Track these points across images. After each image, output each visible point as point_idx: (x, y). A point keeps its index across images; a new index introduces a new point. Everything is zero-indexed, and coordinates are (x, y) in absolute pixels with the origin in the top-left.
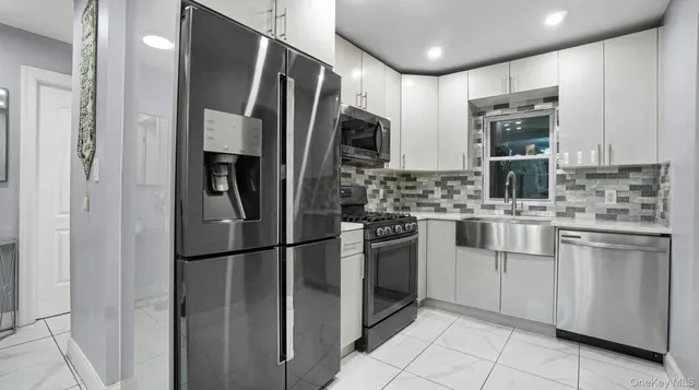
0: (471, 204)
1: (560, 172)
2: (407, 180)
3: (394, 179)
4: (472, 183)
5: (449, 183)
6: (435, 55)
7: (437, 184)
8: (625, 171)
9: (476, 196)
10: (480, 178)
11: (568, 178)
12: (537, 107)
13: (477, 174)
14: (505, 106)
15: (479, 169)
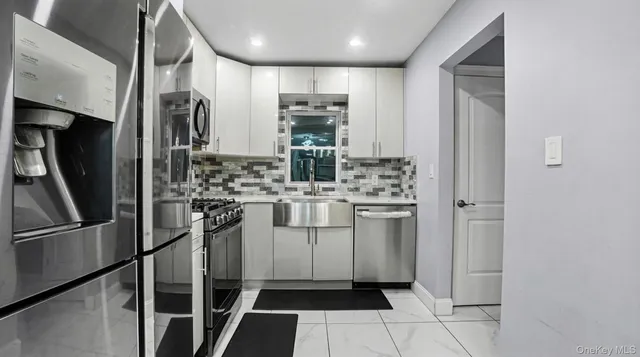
0: (276, 187)
1: (344, 161)
2: (212, 164)
3: (199, 163)
4: (277, 168)
5: (255, 168)
6: (256, 45)
7: (244, 168)
8: (384, 162)
9: (280, 180)
10: (283, 164)
11: (349, 165)
12: (329, 108)
13: (281, 160)
14: (305, 103)
15: (282, 156)
